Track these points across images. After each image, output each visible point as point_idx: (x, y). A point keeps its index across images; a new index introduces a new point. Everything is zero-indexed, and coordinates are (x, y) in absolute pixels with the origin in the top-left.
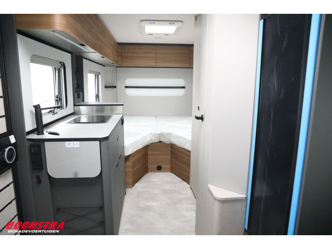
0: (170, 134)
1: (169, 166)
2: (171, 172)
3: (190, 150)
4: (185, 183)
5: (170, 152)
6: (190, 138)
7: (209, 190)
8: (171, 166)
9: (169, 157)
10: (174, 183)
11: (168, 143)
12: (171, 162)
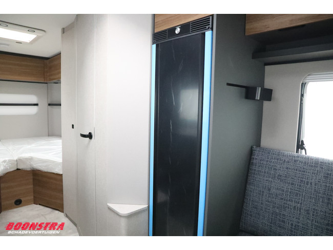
0: (31, 159)
1: (33, 197)
2: (34, 203)
3: (61, 173)
4: (57, 212)
5: (32, 180)
6: (60, 160)
7: (110, 209)
8: (34, 197)
9: (32, 186)
10: (42, 215)
11: (29, 170)
12: (35, 192)
